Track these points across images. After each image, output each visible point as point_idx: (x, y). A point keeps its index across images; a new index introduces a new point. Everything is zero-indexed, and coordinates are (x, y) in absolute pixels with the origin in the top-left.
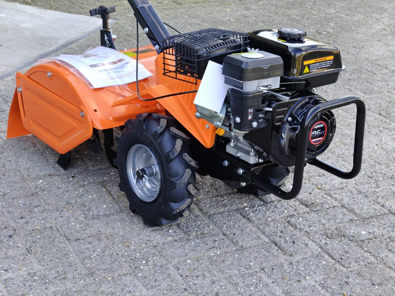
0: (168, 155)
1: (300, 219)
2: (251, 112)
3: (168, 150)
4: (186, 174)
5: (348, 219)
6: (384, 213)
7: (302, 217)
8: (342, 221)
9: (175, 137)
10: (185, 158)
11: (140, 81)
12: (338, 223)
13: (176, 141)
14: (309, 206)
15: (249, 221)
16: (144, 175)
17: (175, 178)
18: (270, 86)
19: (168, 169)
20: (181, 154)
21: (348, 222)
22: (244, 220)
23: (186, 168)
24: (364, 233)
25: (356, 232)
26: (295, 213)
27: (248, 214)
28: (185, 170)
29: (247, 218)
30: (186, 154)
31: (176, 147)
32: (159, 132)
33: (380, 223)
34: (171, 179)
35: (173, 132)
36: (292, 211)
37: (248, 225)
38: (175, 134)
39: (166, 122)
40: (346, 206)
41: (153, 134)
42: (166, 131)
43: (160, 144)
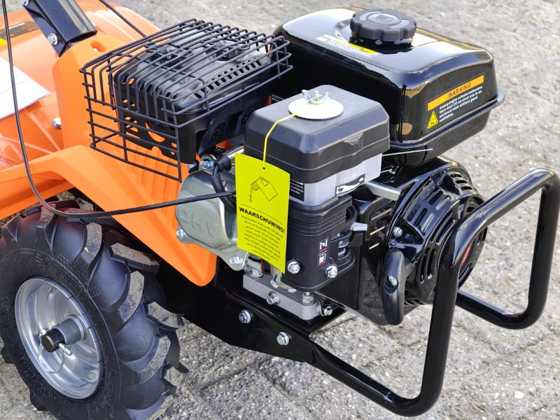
0: (116, 314)
1: (387, 374)
2: (323, 247)
3: (113, 300)
4: (159, 350)
5: (479, 361)
6: (541, 336)
7: (389, 366)
8: (469, 368)
9: (125, 268)
10: (154, 315)
11: (22, 110)
12: (464, 375)
13: (129, 277)
14: (395, 333)
15: (285, 393)
16: (61, 345)
17: (135, 362)
18: (362, 179)
19: (118, 342)
20: (144, 305)
21: (481, 368)
22: (276, 392)
23: (159, 336)
24: (519, 395)
25: (504, 395)
26: (372, 358)
27: (280, 374)
28: (157, 342)
29: (281, 385)
30: (154, 304)
31: (130, 292)
32: (89, 261)
33: (542, 364)
34: (126, 364)
35: (119, 257)
36: (366, 353)
37: (288, 404)
38: (126, 260)
39: (100, 233)
40: (465, 324)
41: (73, 264)
42: (104, 255)
43: (93, 286)
